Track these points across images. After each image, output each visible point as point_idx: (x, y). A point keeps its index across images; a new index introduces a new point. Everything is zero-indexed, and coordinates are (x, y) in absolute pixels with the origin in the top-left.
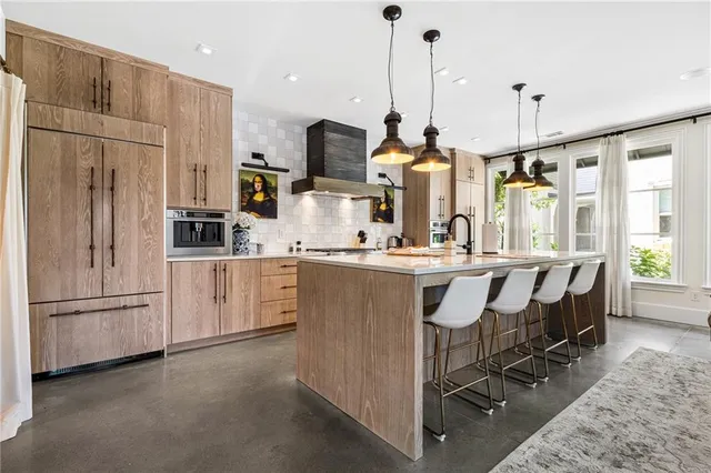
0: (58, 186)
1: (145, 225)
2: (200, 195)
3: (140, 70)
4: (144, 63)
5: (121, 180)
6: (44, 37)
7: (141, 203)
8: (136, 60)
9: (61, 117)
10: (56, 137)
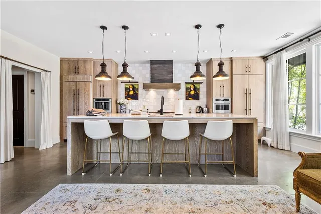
0: (68, 95)
1: (86, 104)
2: (102, 94)
3: (85, 61)
4: (86, 59)
5: (80, 92)
6: (66, 59)
7: (85, 98)
8: (85, 59)
9: (68, 77)
10: (68, 83)
